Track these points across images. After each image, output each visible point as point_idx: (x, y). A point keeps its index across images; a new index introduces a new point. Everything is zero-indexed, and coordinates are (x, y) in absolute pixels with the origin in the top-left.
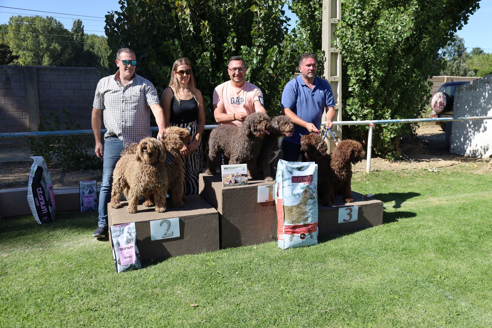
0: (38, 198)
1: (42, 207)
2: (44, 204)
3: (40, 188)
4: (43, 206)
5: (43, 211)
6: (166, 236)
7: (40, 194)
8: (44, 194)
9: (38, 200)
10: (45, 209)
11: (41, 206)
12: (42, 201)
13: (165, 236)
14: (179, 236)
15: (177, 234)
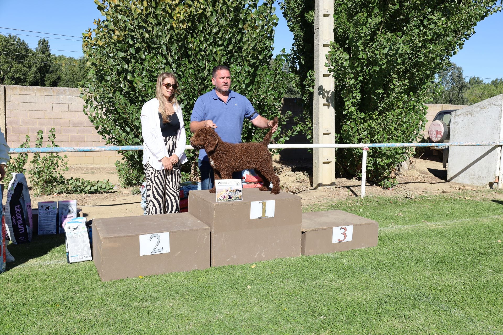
1: (20, 227)
2: (22, 223)
3: (19, 206)
4: (20, 225)
5: (20, 230)
6: (155, 251)
7: (18, 212)
8: (22, 213)
9: (16, 218)
10: (22, 228)
11: (18, 225)
12: (19, 219)
14: (169, 251)
15: (167, 249)
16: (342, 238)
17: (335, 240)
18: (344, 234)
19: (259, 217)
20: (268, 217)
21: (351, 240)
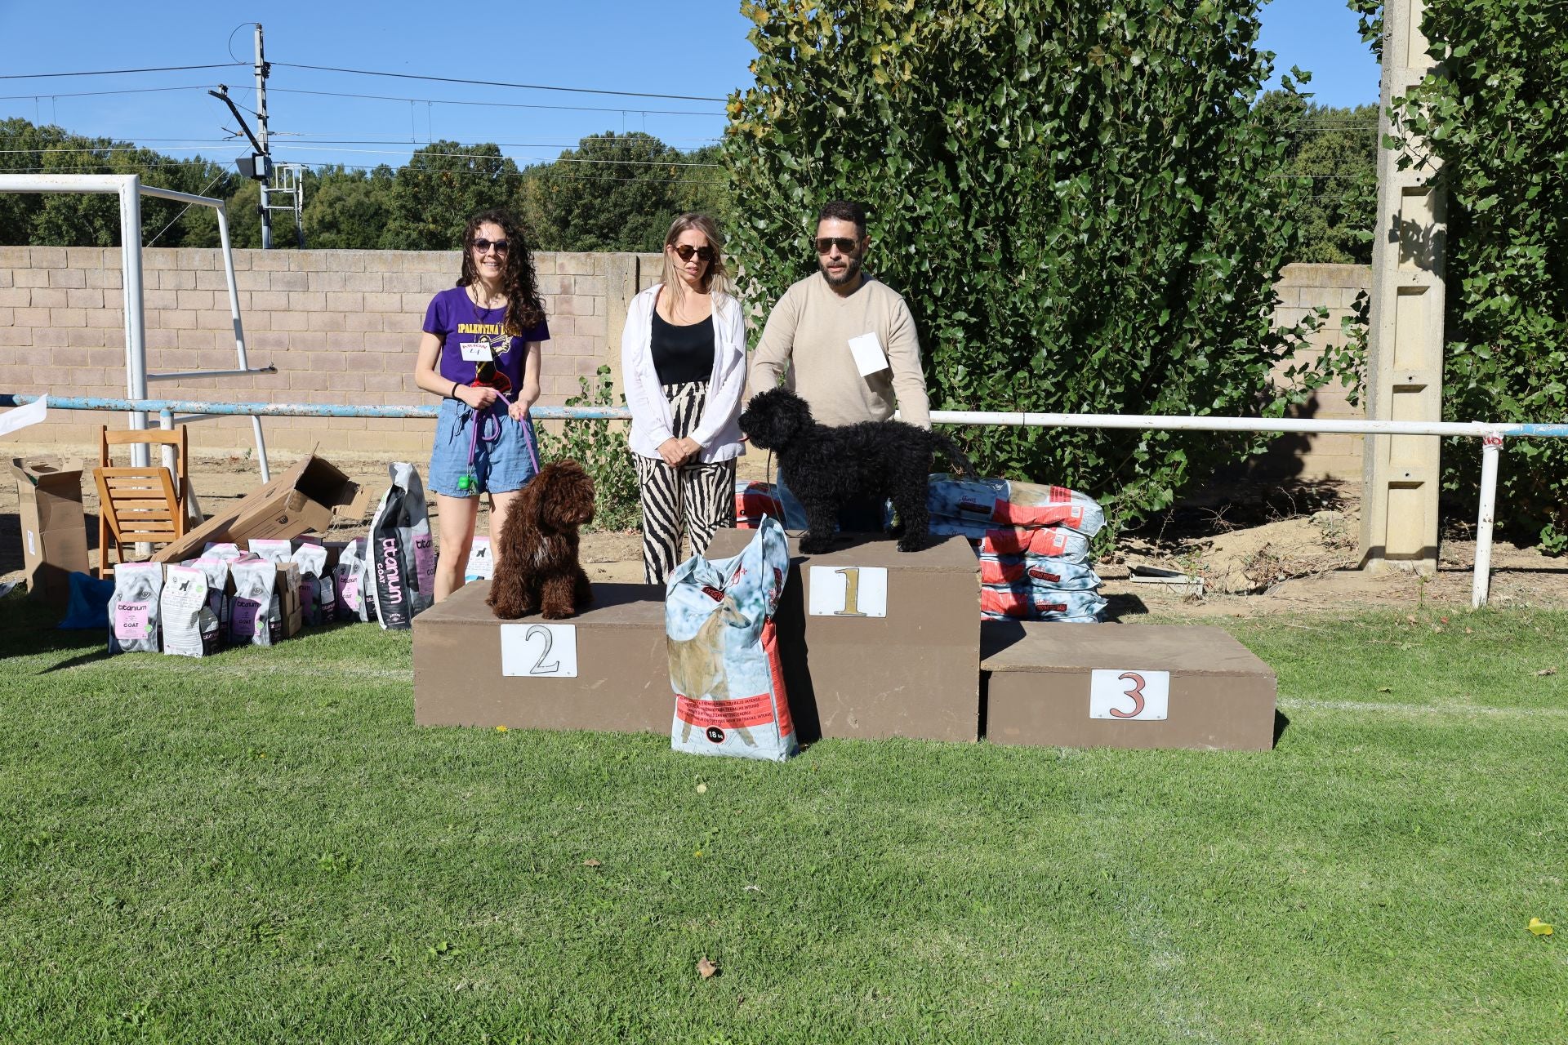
0: (384, 565)
1: (392, 589)
2: (397, 579)
3: (392, 540)
4: (394, 584)
5: (392, 597)
6: (540, 670)
7: (390, 555)
8: (400, 557)
10: (397, 593)
11: (389, 584)
12: (393, 572)
13: (536, 670)
14: (574, 674)
15: (569, 668)
16: (1128, 706)
17: (1099, 708)
18: (1137, 696)
19: (836, 613)
20: (864, 616)
21: (1164, 716)
